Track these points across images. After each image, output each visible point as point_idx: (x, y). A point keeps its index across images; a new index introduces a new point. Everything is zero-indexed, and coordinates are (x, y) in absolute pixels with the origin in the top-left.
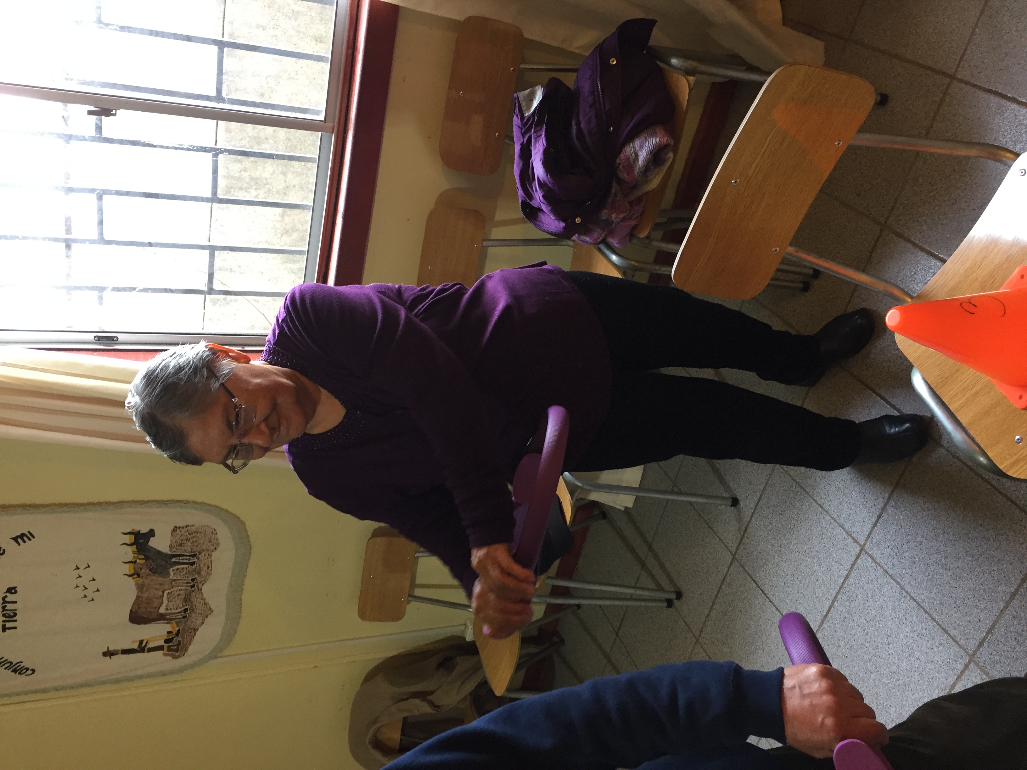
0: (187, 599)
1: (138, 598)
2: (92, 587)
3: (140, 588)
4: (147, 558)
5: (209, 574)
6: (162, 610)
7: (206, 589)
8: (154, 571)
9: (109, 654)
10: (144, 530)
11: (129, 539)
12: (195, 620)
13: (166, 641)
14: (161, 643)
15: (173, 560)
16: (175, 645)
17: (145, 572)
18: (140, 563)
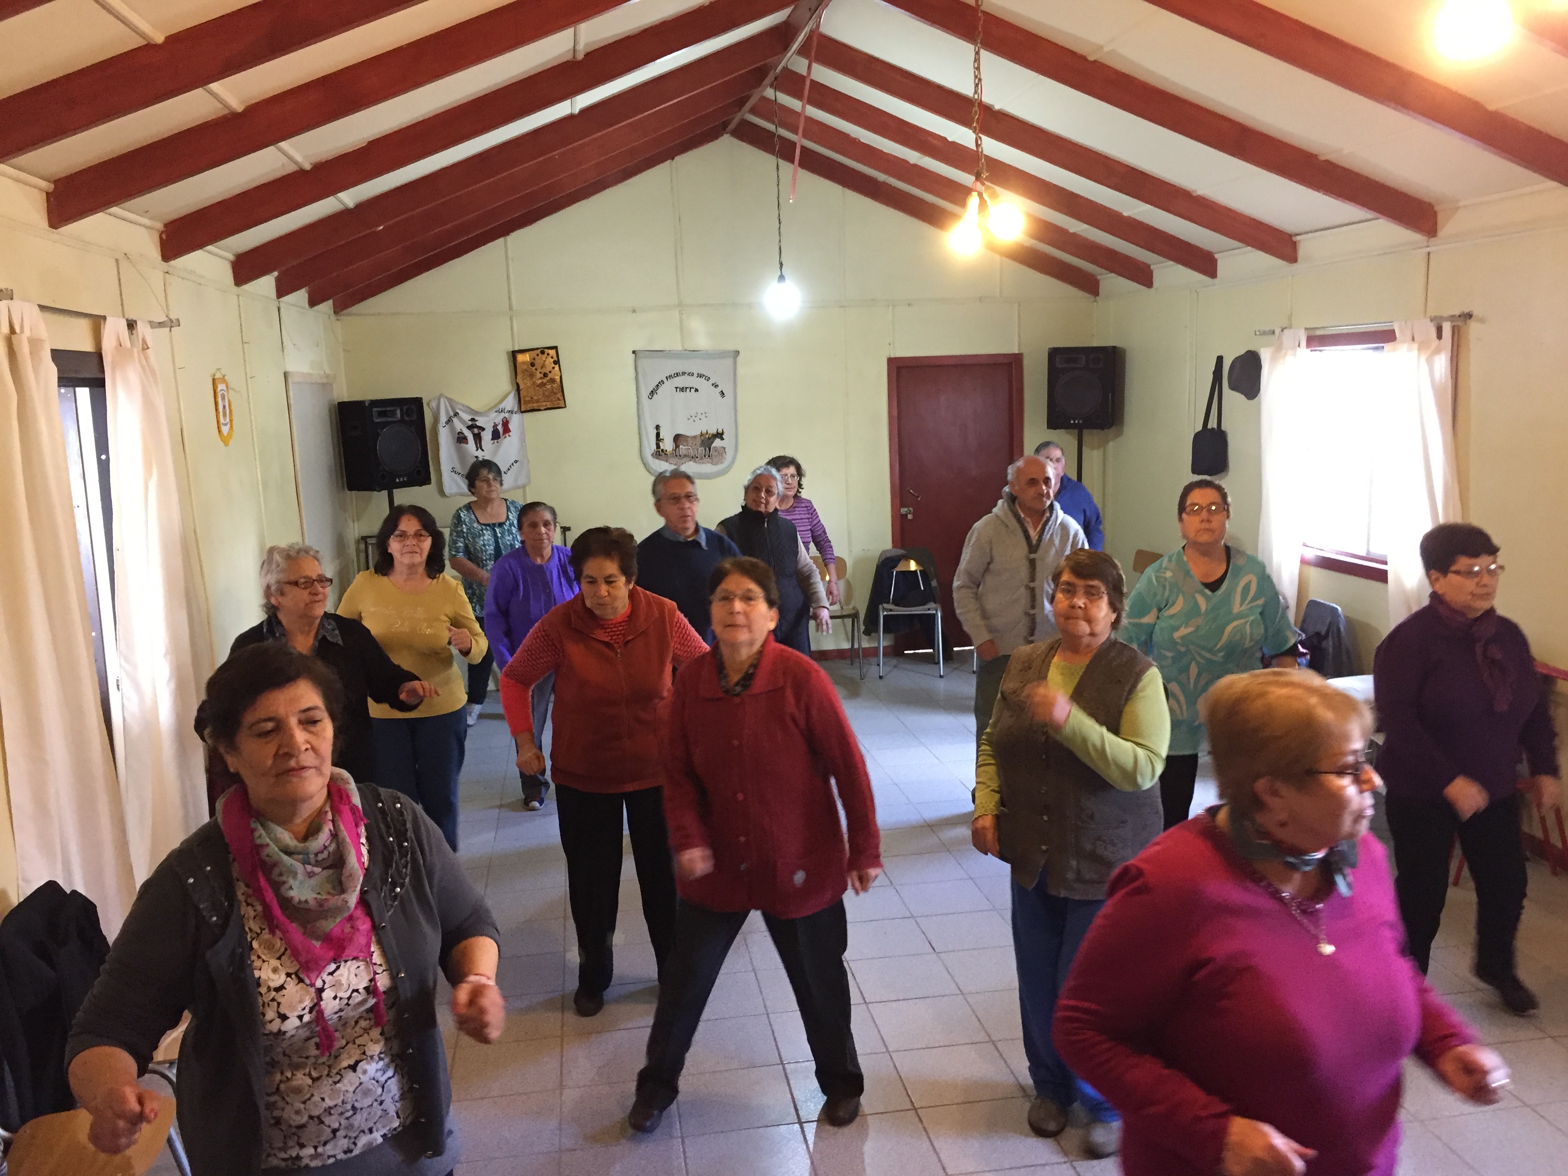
0: (685, 456)
1: (688, 437)
2: (697, 419)
3: (695, 437)
4: (709, 438)
5: (700, 463)
6: (681, 446)
7: (691, 463)
8: (703, 441)
9: (658, 427)
10: (724, 437)
11: (720, 431)
12: (673, 459)
13: (662, 450)
14: (662, 447)
15: (707, 449)
16: (659, 453)
17: (703, 438)
18: (707, 436)
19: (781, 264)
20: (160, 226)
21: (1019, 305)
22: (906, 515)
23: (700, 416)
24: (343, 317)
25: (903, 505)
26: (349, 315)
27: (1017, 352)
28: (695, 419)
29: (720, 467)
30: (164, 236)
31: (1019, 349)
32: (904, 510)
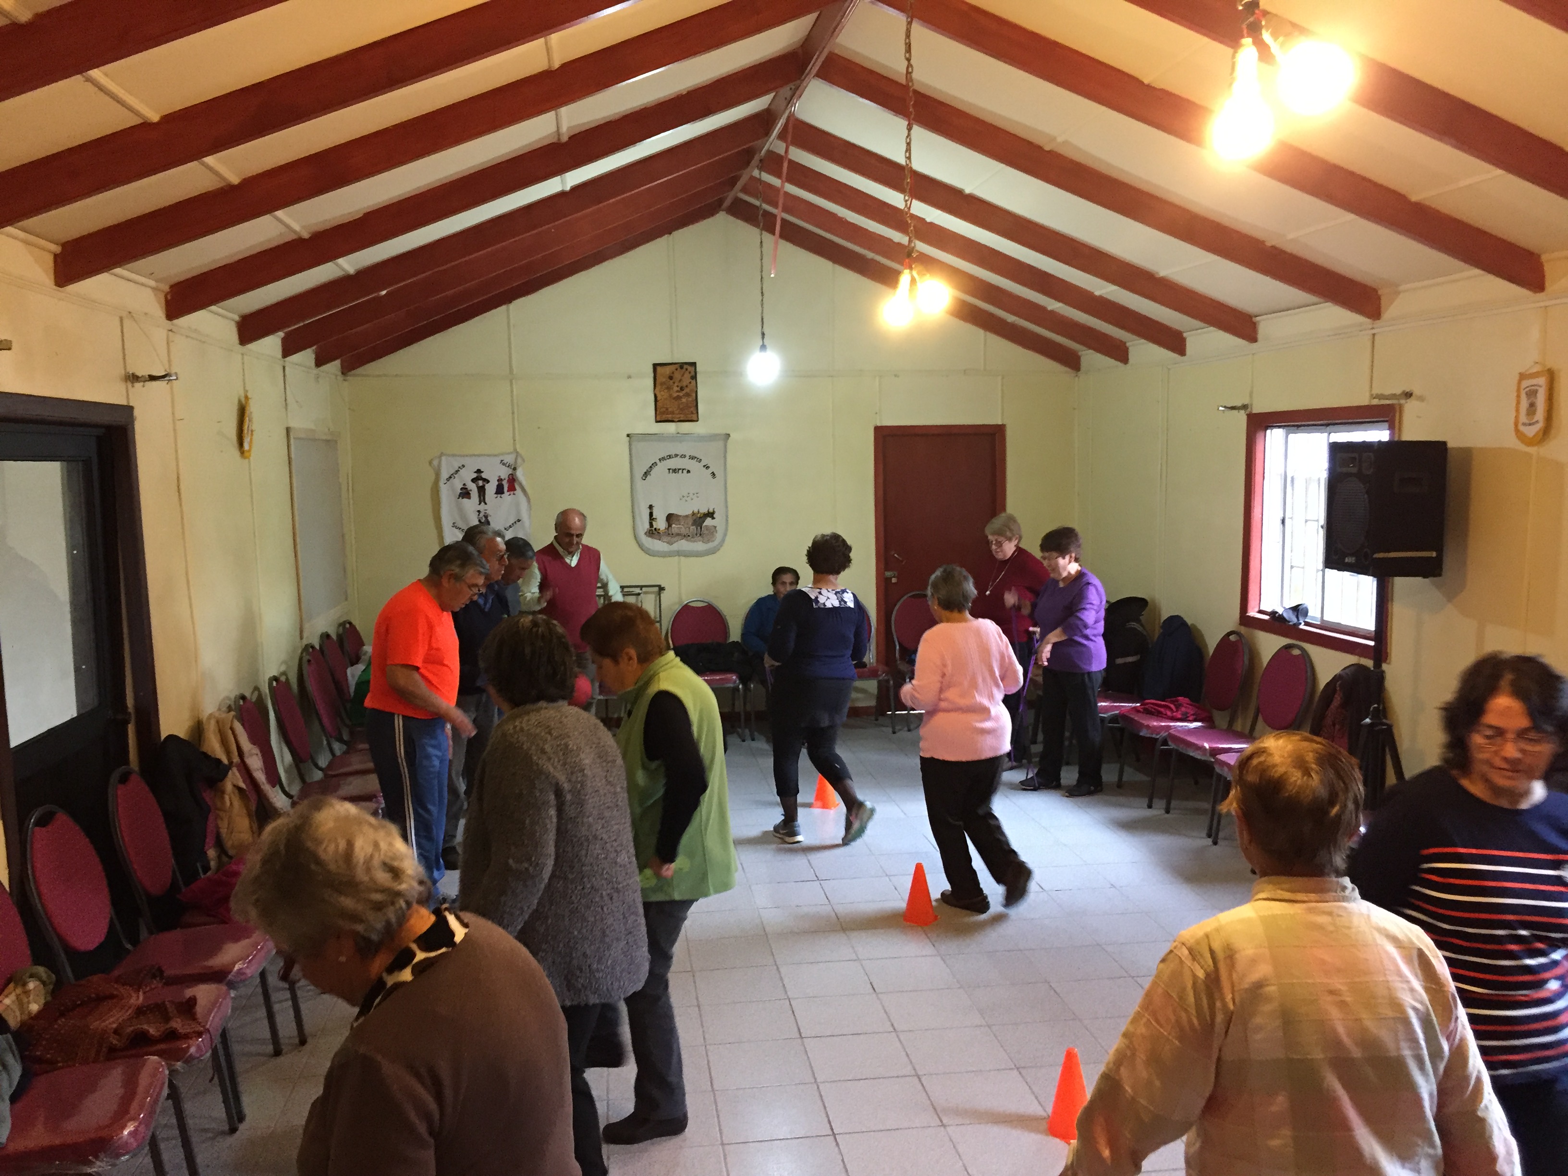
2: (689, 499)
3: (687, 516)
4: (700, 518)
5: (692, 541)
6: (673, 526)
7: (683, 541)
9: (651, 507)
10: (715, 516)
11: (711, 510)
12: (666, 539)
13: (655, 529)
14: (655, 527)
15: (699, 528)
16: (653, 532)
17: (694, 517)
18: (699, 515)
19: (763, 334)
20: (167, 288)
21: (1003, 377)
22: (890, 577)
23: (691, 495)
24: (350, 378)
25: (887, 569)
26: (356, 376)
27: (1000, 423)
28: (687, 499)
29: (711, 545)
30: (169, 297)
31: (1003, 419)
32: (888, 574)
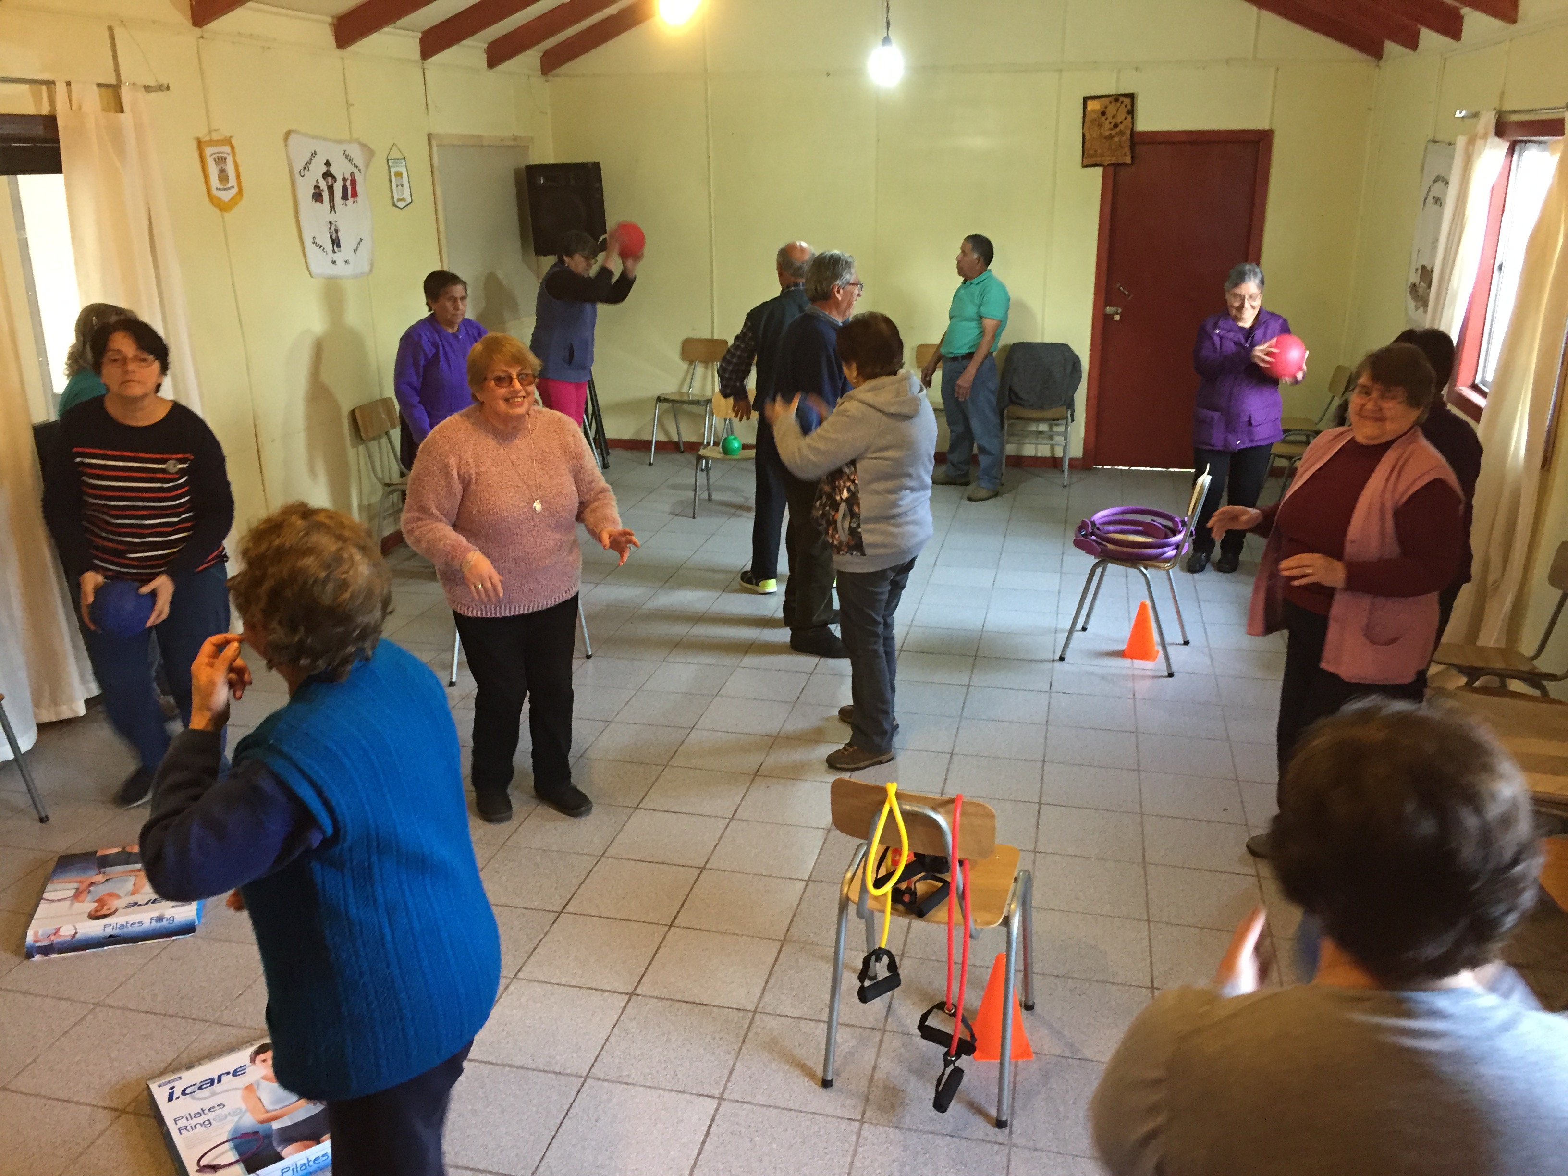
19: (888, 24)
21: (1278, 69)
22: (1112, 316)
24: (551, 78)
25: (1108, 303)
26: (557, 76)
27: (1267, 127)
31: (1271, 123)
32: (1109, 310)
